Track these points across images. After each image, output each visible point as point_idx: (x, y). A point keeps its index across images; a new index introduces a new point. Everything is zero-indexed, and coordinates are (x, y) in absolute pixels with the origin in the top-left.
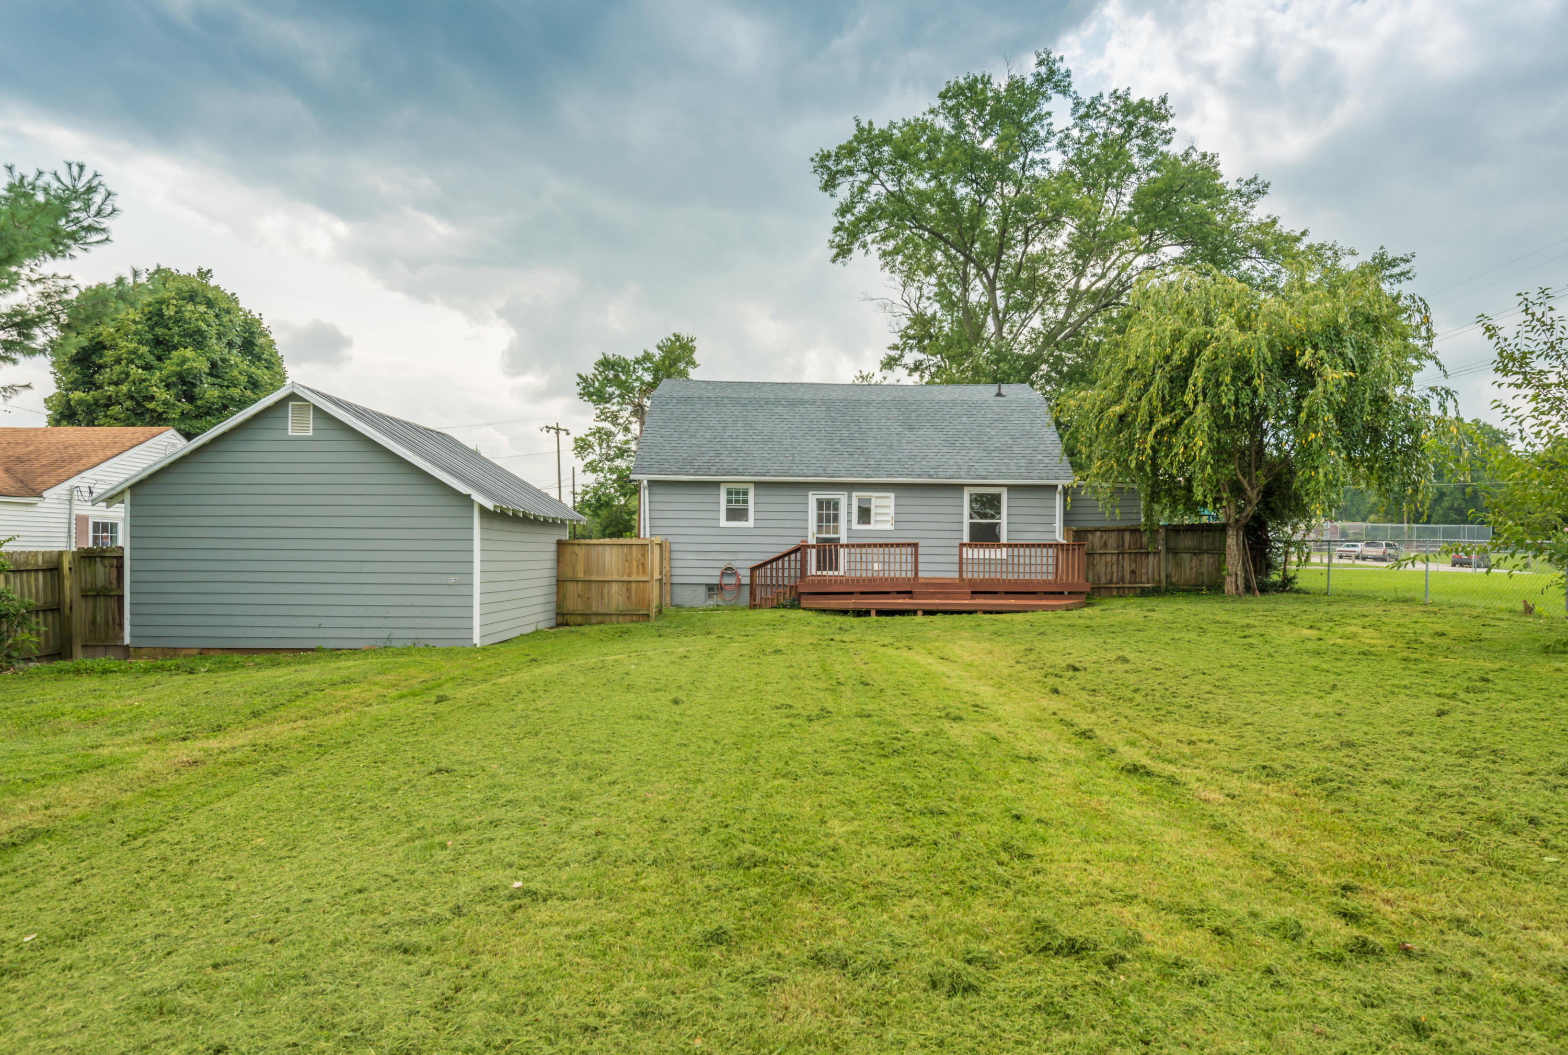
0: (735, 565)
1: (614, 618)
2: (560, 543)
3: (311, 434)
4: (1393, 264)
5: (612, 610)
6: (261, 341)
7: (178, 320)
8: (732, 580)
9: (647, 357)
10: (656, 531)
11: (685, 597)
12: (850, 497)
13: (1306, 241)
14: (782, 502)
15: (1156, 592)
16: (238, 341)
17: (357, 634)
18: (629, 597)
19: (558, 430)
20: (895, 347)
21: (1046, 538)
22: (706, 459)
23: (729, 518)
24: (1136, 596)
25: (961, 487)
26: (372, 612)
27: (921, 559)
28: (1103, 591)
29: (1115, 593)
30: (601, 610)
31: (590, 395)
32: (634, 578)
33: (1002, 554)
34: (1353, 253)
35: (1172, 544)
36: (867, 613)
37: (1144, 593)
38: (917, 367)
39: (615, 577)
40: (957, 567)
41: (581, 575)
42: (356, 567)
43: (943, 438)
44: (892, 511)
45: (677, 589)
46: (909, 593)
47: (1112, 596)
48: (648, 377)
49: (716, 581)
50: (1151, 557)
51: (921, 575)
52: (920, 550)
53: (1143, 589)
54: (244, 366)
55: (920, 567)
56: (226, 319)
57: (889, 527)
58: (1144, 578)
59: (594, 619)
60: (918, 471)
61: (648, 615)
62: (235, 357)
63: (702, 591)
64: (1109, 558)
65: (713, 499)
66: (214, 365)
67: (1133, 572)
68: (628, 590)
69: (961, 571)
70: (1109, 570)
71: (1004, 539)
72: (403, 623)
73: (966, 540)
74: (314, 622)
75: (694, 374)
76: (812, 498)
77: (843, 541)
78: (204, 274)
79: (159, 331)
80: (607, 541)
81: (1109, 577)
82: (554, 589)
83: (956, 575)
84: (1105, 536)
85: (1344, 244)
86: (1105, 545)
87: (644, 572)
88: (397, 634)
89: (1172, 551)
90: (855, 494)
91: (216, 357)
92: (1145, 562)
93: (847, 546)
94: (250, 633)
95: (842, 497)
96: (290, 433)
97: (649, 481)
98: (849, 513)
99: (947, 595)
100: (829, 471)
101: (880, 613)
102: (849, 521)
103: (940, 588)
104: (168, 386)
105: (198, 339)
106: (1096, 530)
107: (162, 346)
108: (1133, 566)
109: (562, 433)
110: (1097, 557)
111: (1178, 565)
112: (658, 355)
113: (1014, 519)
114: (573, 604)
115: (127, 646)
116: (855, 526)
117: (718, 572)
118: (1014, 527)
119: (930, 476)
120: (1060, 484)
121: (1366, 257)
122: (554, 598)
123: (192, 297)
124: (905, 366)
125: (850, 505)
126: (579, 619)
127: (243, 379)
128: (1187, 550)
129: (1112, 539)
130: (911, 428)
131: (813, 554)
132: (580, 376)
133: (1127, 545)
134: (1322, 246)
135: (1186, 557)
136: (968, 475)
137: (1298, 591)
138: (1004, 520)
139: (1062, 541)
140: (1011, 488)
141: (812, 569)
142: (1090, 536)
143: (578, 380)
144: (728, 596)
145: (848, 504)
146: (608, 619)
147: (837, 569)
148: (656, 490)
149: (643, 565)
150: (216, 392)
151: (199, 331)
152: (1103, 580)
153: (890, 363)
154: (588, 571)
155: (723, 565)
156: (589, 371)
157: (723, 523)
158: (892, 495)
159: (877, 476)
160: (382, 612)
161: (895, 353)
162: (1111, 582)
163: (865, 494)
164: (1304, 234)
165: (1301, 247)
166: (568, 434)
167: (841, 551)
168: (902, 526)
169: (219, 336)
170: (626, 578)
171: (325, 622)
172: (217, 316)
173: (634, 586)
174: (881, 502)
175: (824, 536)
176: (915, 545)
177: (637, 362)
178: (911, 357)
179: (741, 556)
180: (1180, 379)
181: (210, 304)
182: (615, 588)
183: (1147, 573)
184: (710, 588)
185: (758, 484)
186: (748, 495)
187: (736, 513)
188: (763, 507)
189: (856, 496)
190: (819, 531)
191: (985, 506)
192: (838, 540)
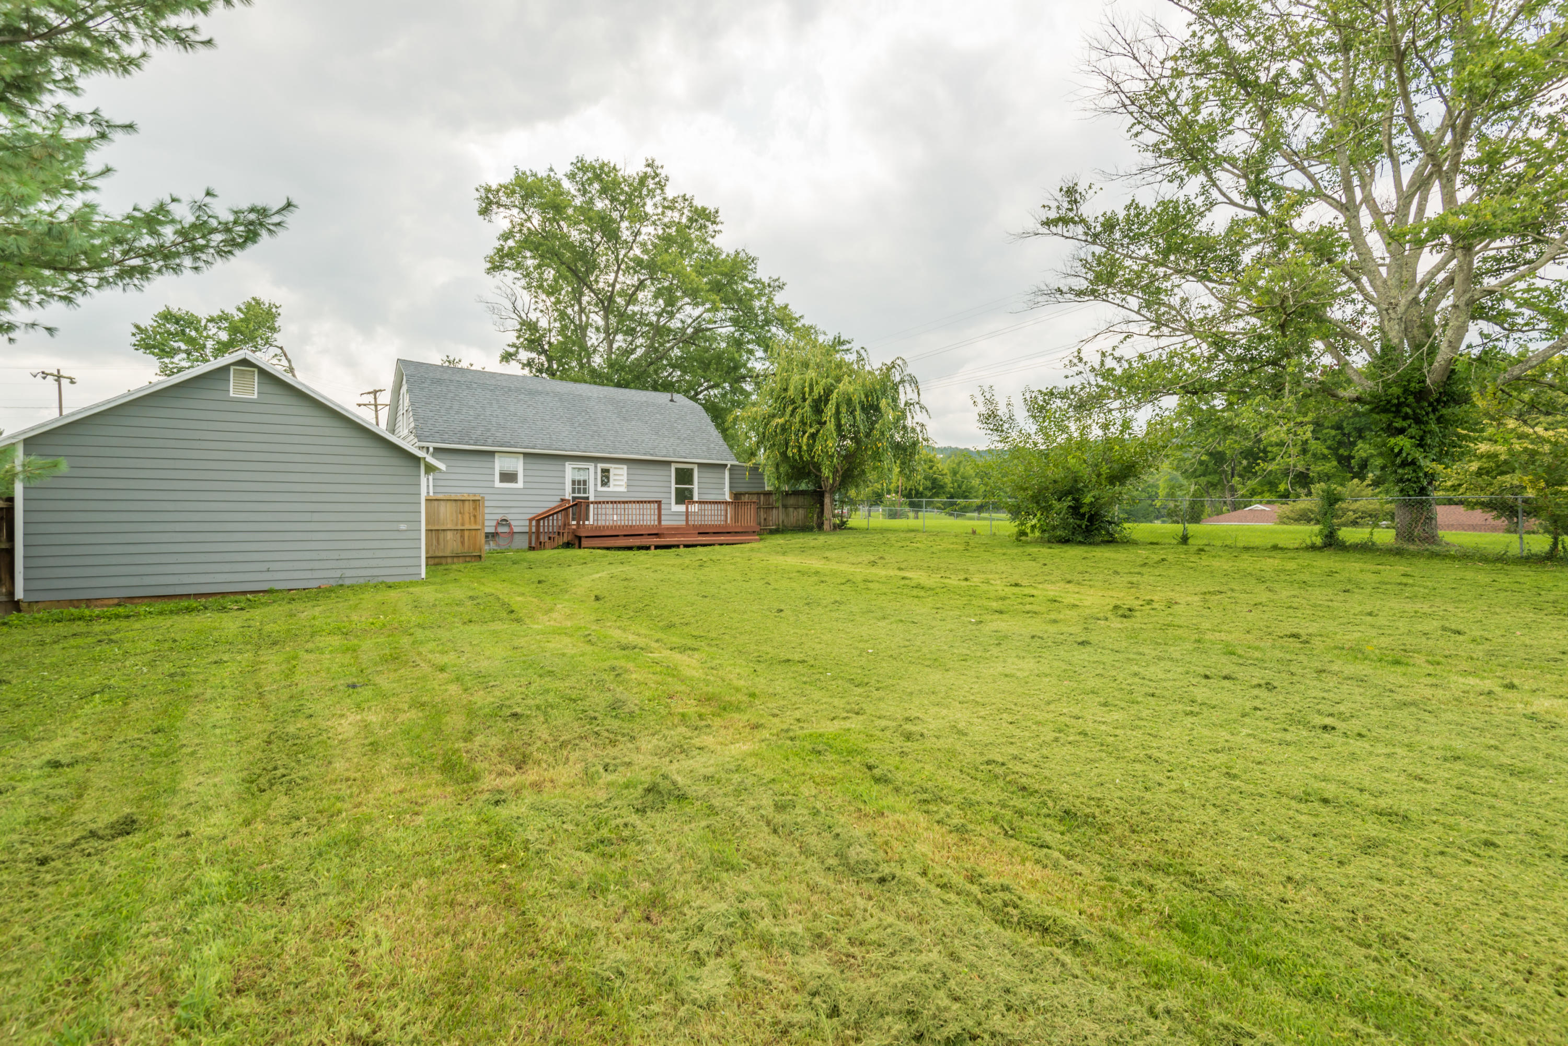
0: (509, 517)
1: (449, 560)
3: (255, 396)
4: (843, 343)
5: (448, 553)
8: (506, 529)
9: (224, 316)
10: (439, 489)
12: (595, 467)
13: (803, 321)
14: (545, 470)
15: (778, 531)
17: (308, 575)
18: (463, 543)
19: (58, 378)
20: (514, 345)
21: (719, 498)
22: (479, 432)
23: (502, 481)
25: (669, 463)
26: (323, 555)
31: (148, 347)
32: (467, 527)
34: (825, 334)
35: (785, 502)
38: (529, 364)
39: (449, 526)
40: (684, 518)
42: (307, 517)
44: (625, 478)
46: (656, 535)
48: (224, 336)
49: (492, 530)
50: (774, 510)
51: (663, 523)
52: (663, 506)
53: (770, 530)
57: (623, 489)
58: (771, 523)
60: (643, 451)
61: (480, 557)
65: (489, 465)
67: (765, 519)
68: (462, 537)
69: (687, 520)
71: (696, 498)
72: (353, 563)
73: (676, 498)
74: (264, 566)
76: (569, 466)
77: (592, 499)
80: (441, 497)
84: (751, 497)
85: (820, 327)
87: (475, 522)
88: (348, 573)
89: (785, 507)
90: (598, 465)
92: (771, 513)
93: (594, 502)
94: (186, 579)
95: (589, 467)
96: (231, 394)
97: (435, 449)
98: (596, 479)
99: (683, 535)
100: (582, 448)
101: (657, 547)
102: (596, 485)
106: (746, 494)
108: (766, 516)
109: (65, 382)
111: (787, 515)
112: (237, 315)
113: (702, 485)
115: (18, 601)
116: (600, 488)
117: (494, 523)
118: (701, 491)
119: (651, 455)
120: (729, 463)
121: (831, 337)
124: (519, 361)
125: (596, 473)
128: (792, 506)
129: (754, 499)
130: (625, 419)
132: (137, 327)
133: (761, 502)
134: (811, 327)
135: (791, 510)
136: (673, 455)
137: (850, 529)
138: (695, 486)
139: (729, 500)
140: (700, 465)
142: (743, 496)
143: (134, 330)
144: (502, 541)
146: (443, 561)
149: (475, 516)
153: (507, 357)
155: (499, 517)
156: (147, 322)
157: (498, 484)
158: (625, 467)
159: (611, 452)
160: (335, 555)
161: (512, 350)
163: (606, 466)
164: (801, 317)
165: (799, 325)
166: (72, 382)
167: (591, 506)
168: (632, 489)
170: (460, 527)
171: (273, 566)
173: (466, 533)
174: (616, 471)
175: (578, 495)
176: (659, 502)
177: (211, 320)
178: (524, 355)
179: (513, 510)
180: (818, 409)
182: (449, 535)
183: (772, 520)
184: (488, 535)
185: (526, 455)
186: (518, 465)
187: (508, 477)
188: (530, 473)
189: (601, 466)
190: (574, 492)
191: (684, 476)
192: (588, 498)
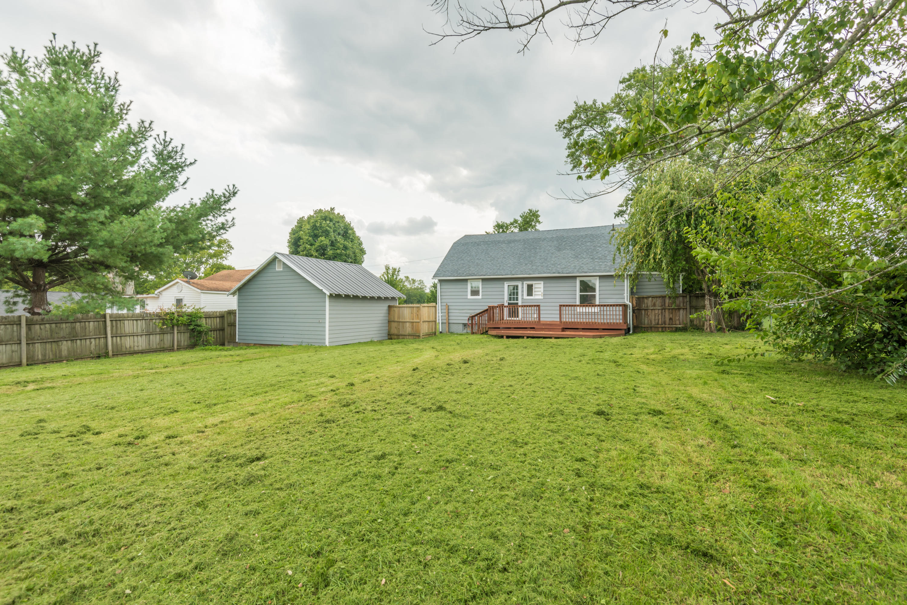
1: (408, 336)
2: (389, 307)
3: (282, 269)
5: (407, 333)
6: (350, 232)
7: (321, 227)
9: (516, 221)
10: (443, 301)
11: (454, 328)
12: (523, 284)
14: (493, 287)
15: (684, 330)
16: (342, 232)
17: (293, 340)
21: (620, 301)
23: (472, 295)
24: (671, 331)
25: (575, 277)
26: (297, 332)
27: (541, 312)
28: (653, 329)
29: (660, 330)
30: (403, 333)
32: (414, 321)
33: (596, 309)
35: (694, 304)
36: (502, 337)
37: (677, 330)
39: (408, 320)
41: (396, 319)
42: (293, 316)
43: (573, 253)
44: (542, 290)
45: (451, 325)
47: (658, 331)
49: (466, 322)
50: (681, 311)
51: (541, 319)
53: (676, 328)
54: (342, 242)
55: (541, 316)
56: (337, 225)
57: (541, 297)
58: (678, 322)
59: (401, 337)
60: (554, 271)
62: (340, 239)
63: (461, 326)
64: (657, 312)
65: (465, 287)
66: (332, 242)
67: (671, 319)
69: (560, 318)
70: (657, 317)
71: (597, 302)
72: (306, 336)
73: (578, 303)
74: (282, 336)
75: (539, 227)
76: (506, 284)
77: (520, 304)
78: (332, 209)
79: (315, 232)
80: (405, 305)
81: (657, 321)
82: (387, 325)
83: (558, 320)
84: (654, 300)
86: (654, 305)
88: (304, 340)
90: (525, 283)
91: (333, 239)
92: (678, 314)
93: (522, 306)
95: (519, 284)
96: (277, 270)
98: (523, 291)
99: (550, 330)
100: (513, 273)
102: (522, 295)
103: (550, 326)
104: (317, 251)
105: (326, 234)
106: (649, 297)
107: (316, 236)
108: (671, 316)
110: (650, 311)
112: (520, 220)
113: (602, 292)
114: (394, 331)
115: (237, 342)
116: (525, 297)
117: (467, 318)
118: (602, 296)
119: (559, 273)
122: (387, 328)
123: (325, 219)
125: (523, 288)
126: (396, 337)
127: (341, 246)
129: (659, 302)
131: (506, 310)
133: (667, 305)
136: (578, 271)
138: (597, 293)
139: (628, 303)
140: (600, 277)
141: (506, 317)
142: (646, 301)
145: (522, 287)
146: (405, 337)
147: (518, 317)
148: (443, 284)
150: (331, 252)
151: (327, 230)
152: (653, 323)
154: (399, 318)
155: (469, 315)
157: (469, 297)
158: (542, 282)
159: (534, 274)
160: (300, 332)
162: (658, 324)
163: (530, 283)
167: (520, 308)
168: (547, 296)
169: (334, 231)
171: (285, 336)
172: (334, 224)
174: (537, 286)
175: (512, 302)
176: (539, 306)
179: (476, 311)
181: (331, 220)
182: (408, 324)
183: (679, 320)
184: (465, 325)
185: (483, 280)
186: (479, 284)
187: (475, 292)
188: (485, 290)
189: (526, 283)
190: (510, 300)
191: (586, 287)
192: (517, 303)
